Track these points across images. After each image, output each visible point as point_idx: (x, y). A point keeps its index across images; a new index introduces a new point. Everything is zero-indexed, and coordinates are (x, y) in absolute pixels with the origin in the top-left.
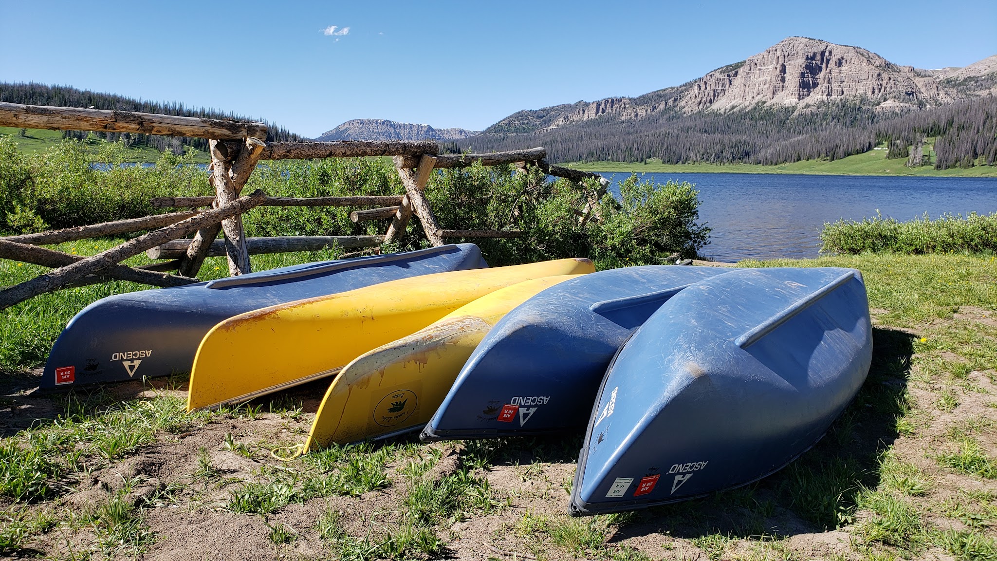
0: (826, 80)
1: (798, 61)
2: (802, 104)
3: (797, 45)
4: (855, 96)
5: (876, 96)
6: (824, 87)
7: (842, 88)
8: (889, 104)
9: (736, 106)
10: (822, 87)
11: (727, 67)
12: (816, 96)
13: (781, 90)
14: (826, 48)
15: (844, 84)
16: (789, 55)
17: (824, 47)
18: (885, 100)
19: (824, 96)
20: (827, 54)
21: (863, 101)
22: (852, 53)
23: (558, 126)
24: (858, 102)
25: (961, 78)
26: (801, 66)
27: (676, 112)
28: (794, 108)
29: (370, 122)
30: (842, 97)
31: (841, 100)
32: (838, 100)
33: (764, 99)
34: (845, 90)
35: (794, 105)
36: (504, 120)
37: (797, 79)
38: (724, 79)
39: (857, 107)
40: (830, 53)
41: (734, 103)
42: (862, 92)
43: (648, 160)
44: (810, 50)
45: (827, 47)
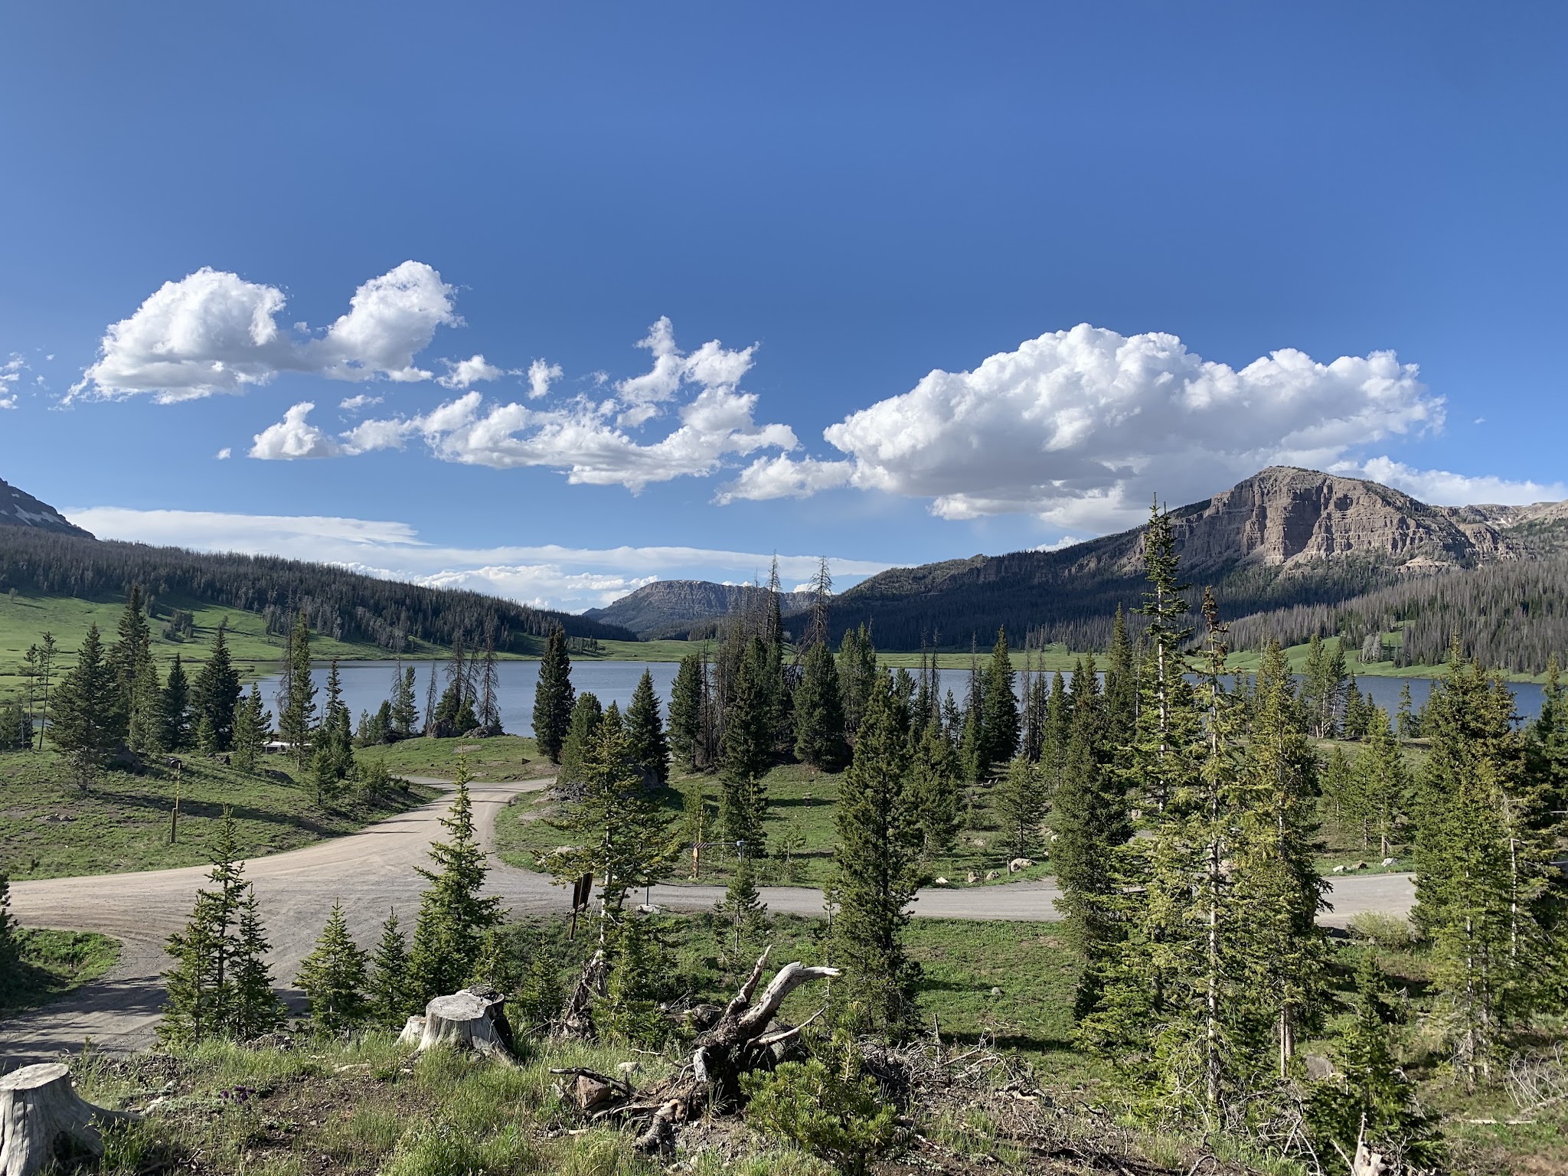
0: (1323, 529)
1: (1282, 501)
2: (1290, 563)
3: (1280, 478)
4: (1368, 551)
5: (1399, 551)
6: (1320, 539)
7: (1348, 539)
8: (1418, 561)
9: (1197, 565)
10: (1317, 537)
11: (1187, 507)
12: (1312, 551)
13: (1259, 543)
14: (1324, 483)
15: (1351, 533)
16: (1269, 492)
17: (1320, 482)
18: (1412, 557)
19: (1322, 552)
20: (1325, 490)
21: (1381, 558)
22: (1361, 490)
23: (941, 591)
24: (1372, 560)
25: (1550, 520)
26: (1285, 509)
27: (1112, 573)
28: (1279, 569)
29: (682, 585)
30: (1349, 552)
31: (1347, 557)
32: (1343, 556)
33: (1235, 556)
34: (1352, 541)
35: (1278, 564)
36: (865, 582)
37: (1281, 527)
38: (1181, 526)
39: (1371, 567)
40: (1330, 488)
41: (1194, 560)
42: (1377, 545)
43: (1048, 646)
44: (1299, 486)
45: (1325, 481)
